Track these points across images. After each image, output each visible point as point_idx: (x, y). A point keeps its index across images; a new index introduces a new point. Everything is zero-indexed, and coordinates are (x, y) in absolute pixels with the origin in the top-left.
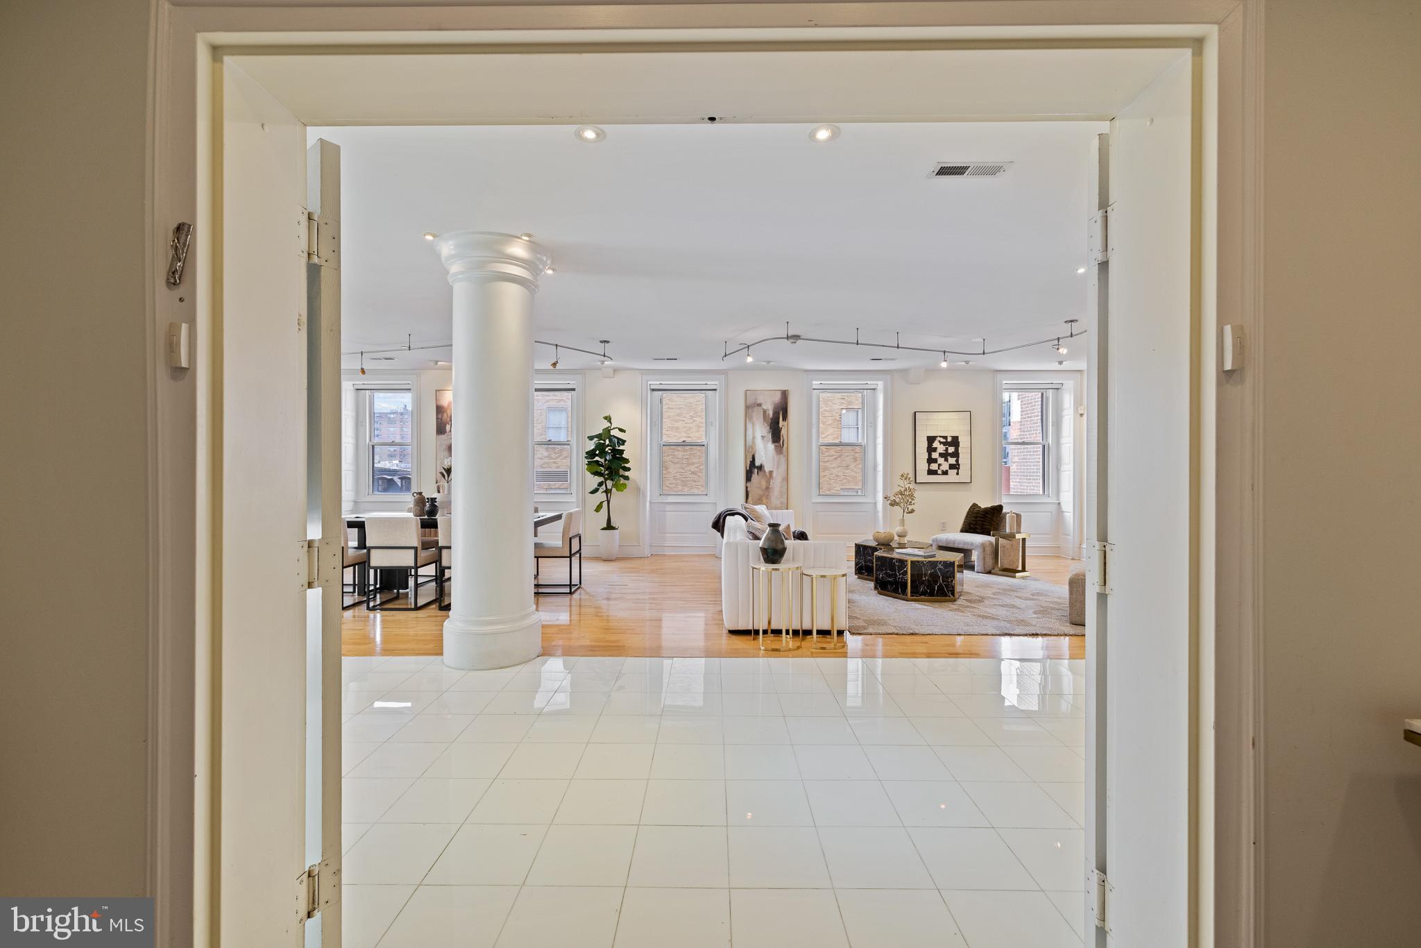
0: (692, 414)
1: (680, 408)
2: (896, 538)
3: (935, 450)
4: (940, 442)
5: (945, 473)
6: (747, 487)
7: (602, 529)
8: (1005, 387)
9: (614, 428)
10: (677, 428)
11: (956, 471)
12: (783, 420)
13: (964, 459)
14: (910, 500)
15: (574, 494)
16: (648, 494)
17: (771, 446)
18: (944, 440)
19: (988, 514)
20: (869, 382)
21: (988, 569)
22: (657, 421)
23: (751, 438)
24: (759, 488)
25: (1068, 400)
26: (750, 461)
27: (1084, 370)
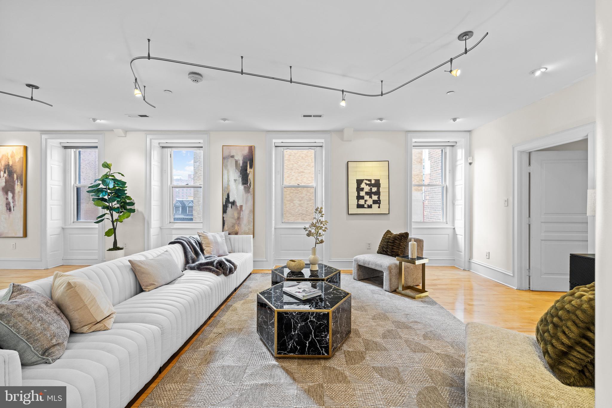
3: (362, 189)
4: (366, 184)
5: (370, 207)
6: (223, 218)
7: (107, 250)
8: (414, 144)
11: (378, 205)
12: (250, 168)
13: (384, 197)
17: (241, 187)
18: (369, 183)
19: (396, 240)
20: (317, 141)
21: (394, 289)
23: (227, 181)
24: (233, 218)
25: (461, 153)
26: (226, 198)
27: (472, 130)
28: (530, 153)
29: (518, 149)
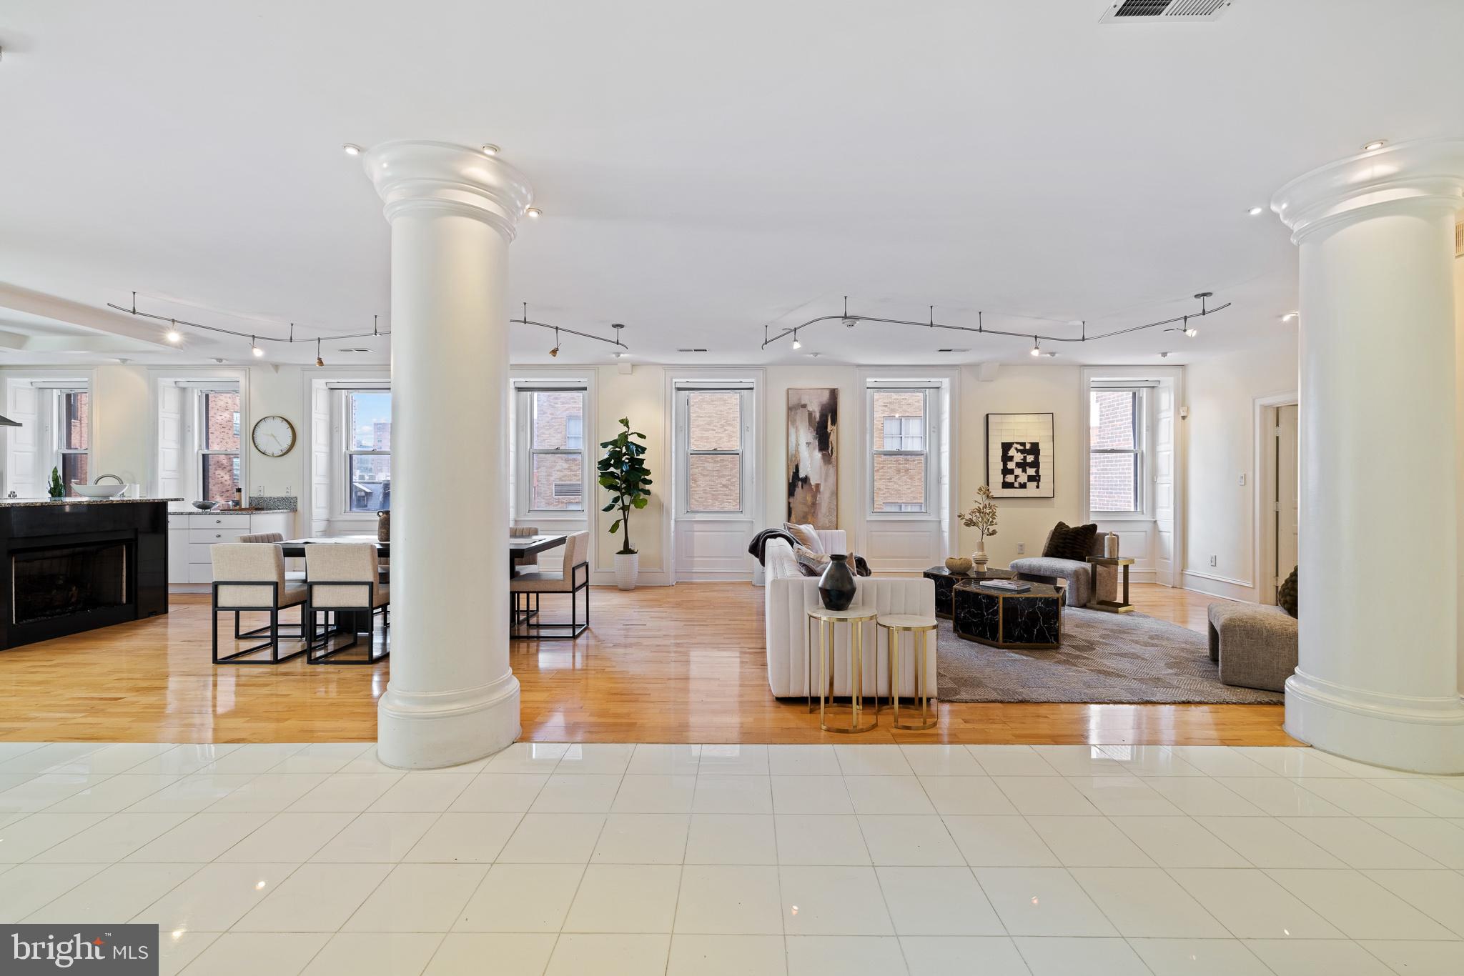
0: (723, 422)
1: (709, 417)
2: (974, 565)
3: (1011, 458)
4: (1016, 449)
5: (1023, 486)
6: (789, 503)
7: (618, 553)
8: (1093, 385)
9: (632, 434)
10: (707, 438)
11: (1035, 483)
12: (832, 424)
13: (1045, 470)
14: (991, 520)
15: (586, 512)
16: (673, 511)
17: (818, 455)
18: (1022, 448)
19: (1079, 534)
20: (932, 380)
21: (1082, 602)
22: (683, 426)
23: (794, 445)
24: (805, 504)
25: (1166, 400)
26: (793, 473)
27: (1187, 365)
28: (1278, 408)
29: (1259, 402)
